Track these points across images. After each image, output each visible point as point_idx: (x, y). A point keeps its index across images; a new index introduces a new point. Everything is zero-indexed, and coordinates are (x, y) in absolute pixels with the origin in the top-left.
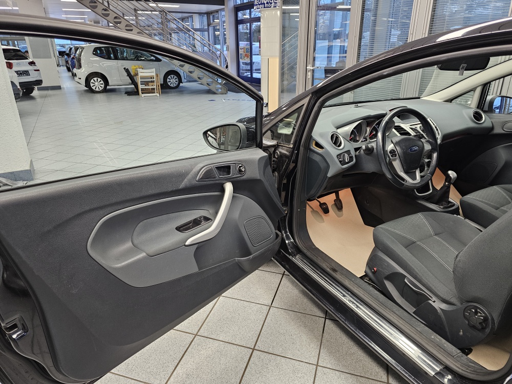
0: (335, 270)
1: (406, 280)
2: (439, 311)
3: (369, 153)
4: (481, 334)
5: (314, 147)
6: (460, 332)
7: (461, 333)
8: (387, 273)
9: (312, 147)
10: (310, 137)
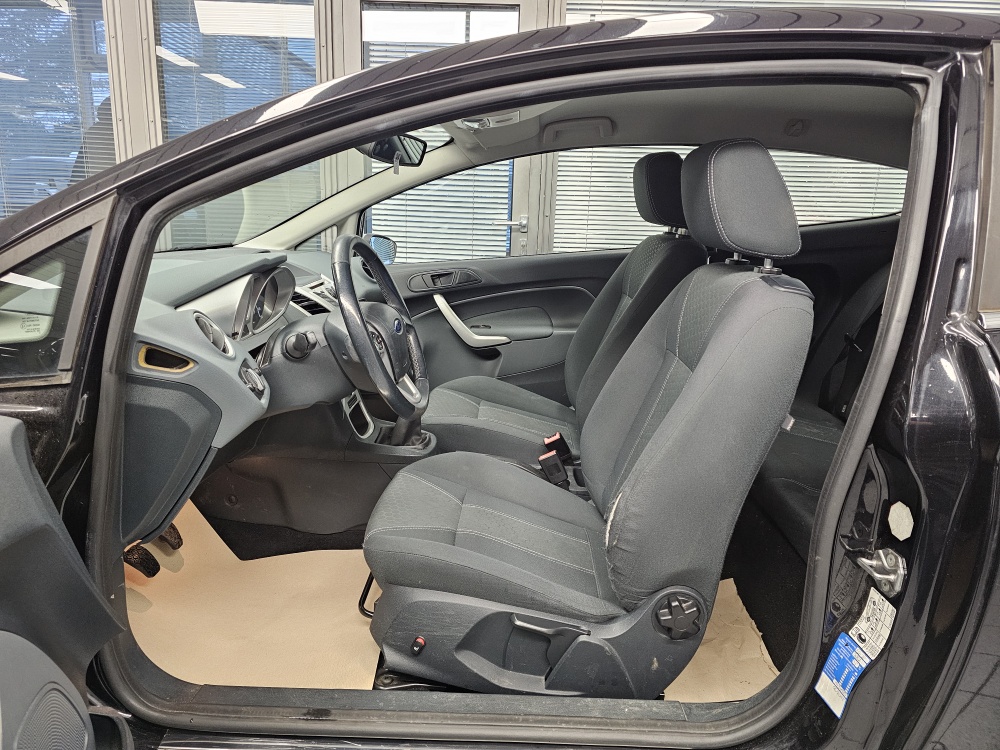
0: (320, 714)
1: (518, 623)
2: (607, 647)
3: (297, 354)
4: (691, 642)
5: (141, 367)
6: (652, 663)
7: (656, 665)
8: (461, 633)
9: (136, 370)
10: (128, 338)
